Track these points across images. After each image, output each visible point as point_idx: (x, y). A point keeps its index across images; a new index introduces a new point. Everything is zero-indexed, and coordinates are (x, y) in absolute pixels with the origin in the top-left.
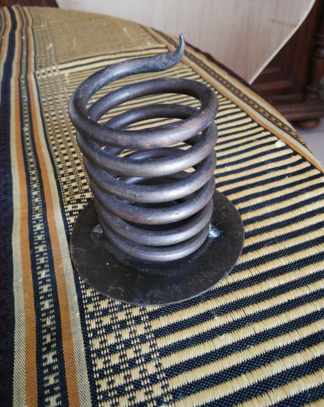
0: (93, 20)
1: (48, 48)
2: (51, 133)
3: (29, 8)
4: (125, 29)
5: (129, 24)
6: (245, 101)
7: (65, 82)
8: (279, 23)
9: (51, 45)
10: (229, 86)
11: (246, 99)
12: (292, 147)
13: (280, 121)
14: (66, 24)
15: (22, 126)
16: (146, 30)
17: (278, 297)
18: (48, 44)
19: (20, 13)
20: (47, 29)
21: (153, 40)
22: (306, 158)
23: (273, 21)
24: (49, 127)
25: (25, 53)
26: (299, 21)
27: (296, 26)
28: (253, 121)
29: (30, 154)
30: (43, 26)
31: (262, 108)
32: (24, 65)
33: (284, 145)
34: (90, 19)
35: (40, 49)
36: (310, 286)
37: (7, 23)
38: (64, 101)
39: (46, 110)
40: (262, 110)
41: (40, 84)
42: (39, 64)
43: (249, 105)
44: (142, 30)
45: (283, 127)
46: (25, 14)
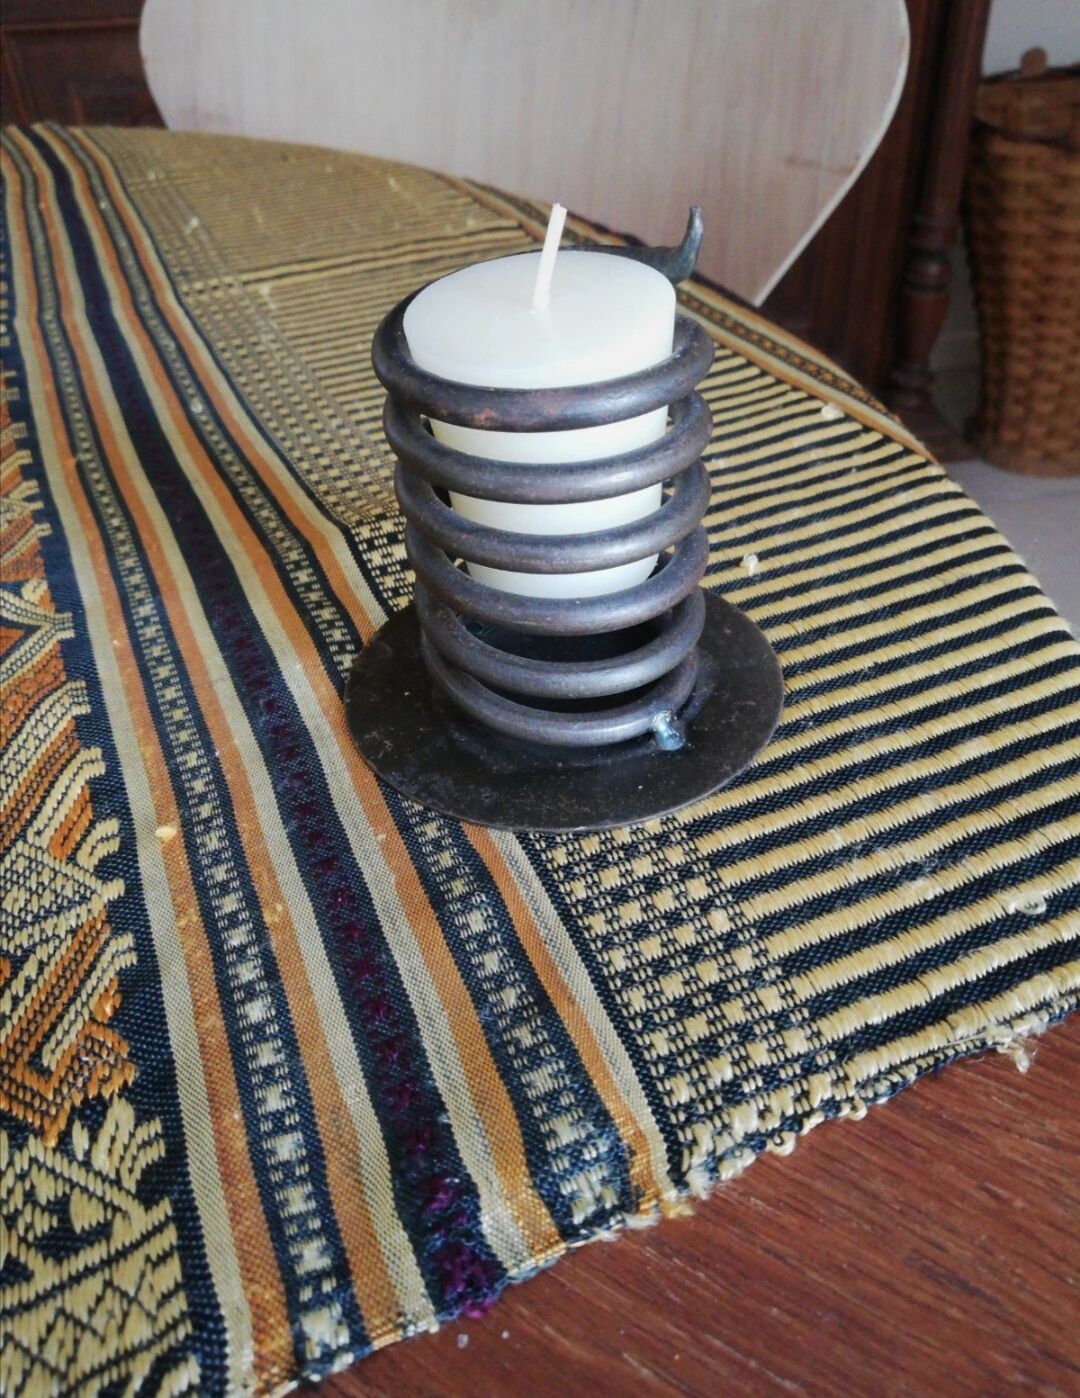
0: (293, 160)
1: (188, 231)
2: (267, 415)
3: (88, 129)
4: (392, 182)
5: (399, 169)
6: (740, 336)
7: (264, 308)
8: (809, 164)
9: (195, 222)
10: (695, 304)
11: (742, 331)
12: (859, 418)
13: (828, 371)
14: (217, 171)
15: (185, 405)
16: (452, 184)
17: (853, 660)
18: (187, 222)
19: (64, 142)
20: (166, 183)
21: (476, 206)
22: (892, 436)
23: (791, 161)
24: (257, 402)
25: (123, 243)
26: (857, 158)
27: (850, 171)
28: (763, 374)
29: (229, 457)
30: (152, 176)
31: (783, 347)
32: (133, 271)
33: (840, 415)
34: (285, 158)
35: (165, 232)
36: (915, 640)
37: (35, 169)
38: (278, 350)
39: (238, 370)
40: (782, 352)
41: (198, 312)
42: (175, 266)
43: (752, 342)
44: (441, 184)
45: (835, 383)
46: (83, 148)
